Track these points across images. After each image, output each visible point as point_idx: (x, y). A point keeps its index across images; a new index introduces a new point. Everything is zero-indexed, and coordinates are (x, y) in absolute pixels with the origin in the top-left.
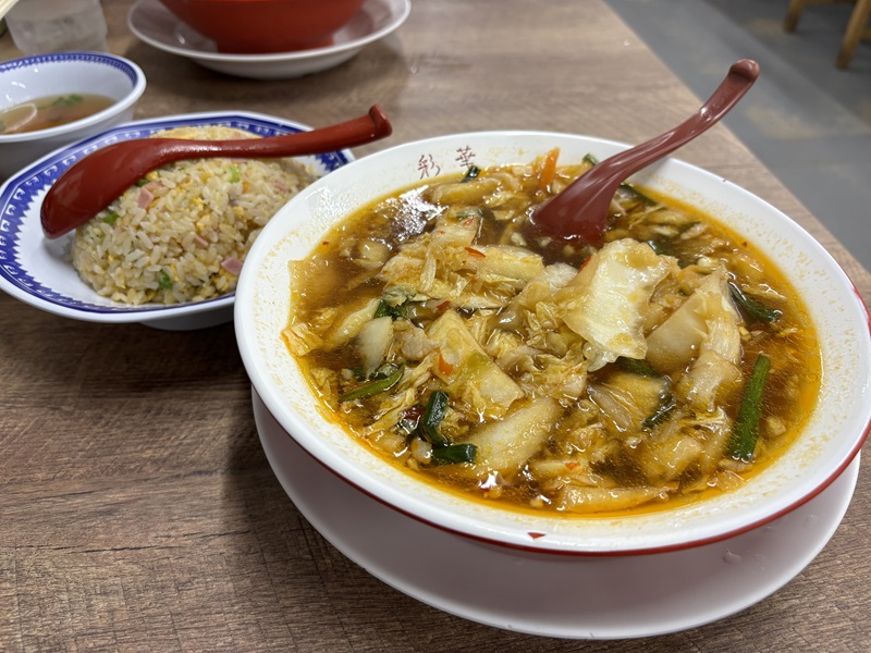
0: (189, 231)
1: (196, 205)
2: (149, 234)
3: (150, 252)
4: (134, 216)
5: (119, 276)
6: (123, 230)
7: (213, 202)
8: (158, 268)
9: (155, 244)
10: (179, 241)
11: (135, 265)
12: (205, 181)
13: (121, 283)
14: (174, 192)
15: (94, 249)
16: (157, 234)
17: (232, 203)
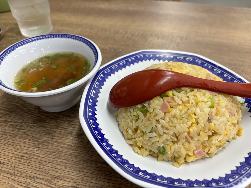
0: (184, 132)
1: (192, 118)
2: (162, 127)
3: (160, 136)
4: (157, 114)
5: (140, 141)
6: (149, 120)
7: (200, 118)
8: (162, 145)
9: (165, 133)
10: (177, 135)
11: (150, 139)
12: (197, 104)
13: (140, 144)
14: (181, 107)
15: (131, 121)
16: (167, 129)
17: (209, 120)
